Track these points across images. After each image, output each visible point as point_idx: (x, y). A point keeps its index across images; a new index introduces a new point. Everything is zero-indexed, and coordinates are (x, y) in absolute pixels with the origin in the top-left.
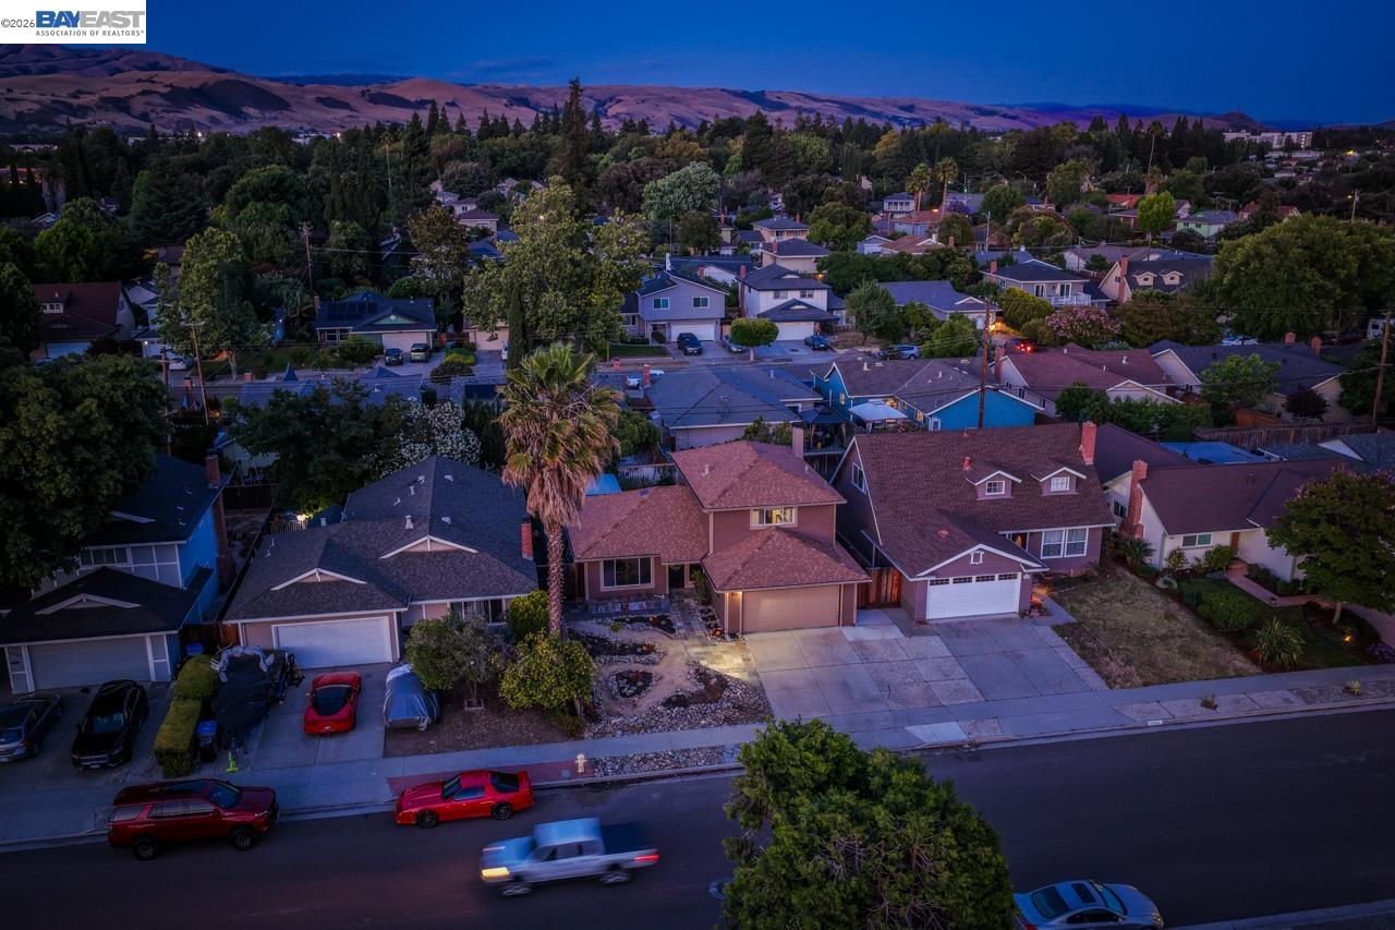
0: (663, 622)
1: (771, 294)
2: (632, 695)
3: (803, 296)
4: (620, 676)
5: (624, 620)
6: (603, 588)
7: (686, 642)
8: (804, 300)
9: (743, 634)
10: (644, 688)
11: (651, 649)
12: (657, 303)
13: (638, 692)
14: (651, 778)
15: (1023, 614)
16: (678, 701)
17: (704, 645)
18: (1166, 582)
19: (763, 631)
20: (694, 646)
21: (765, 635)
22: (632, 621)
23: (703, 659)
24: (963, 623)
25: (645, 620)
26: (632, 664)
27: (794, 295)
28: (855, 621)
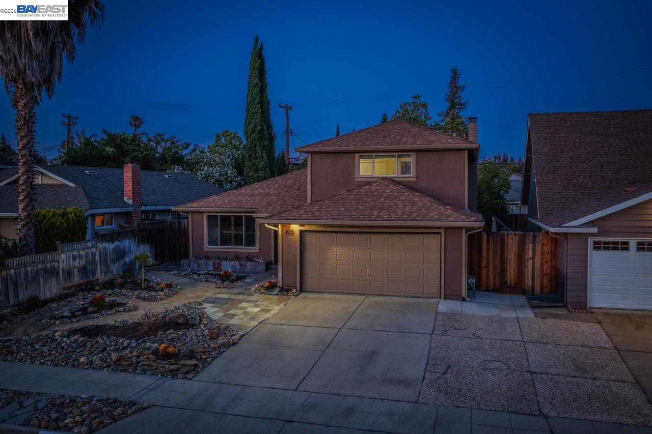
0: (233, 278)
6: (207, 247)
7: (226, 291)
16: (95, 331)
17: (240, 294)
19: (331, 292)
22: (207, 274)
25: (216, 275)
28: (464, 293)
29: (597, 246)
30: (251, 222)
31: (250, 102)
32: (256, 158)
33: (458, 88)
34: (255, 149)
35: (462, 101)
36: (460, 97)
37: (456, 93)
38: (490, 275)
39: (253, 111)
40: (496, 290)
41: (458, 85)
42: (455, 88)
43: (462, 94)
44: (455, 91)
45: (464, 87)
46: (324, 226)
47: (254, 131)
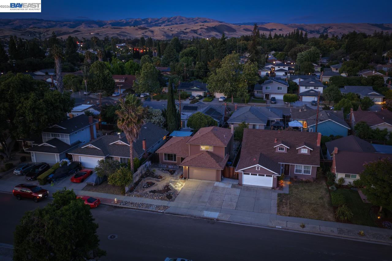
0: (173, 172)
1: (304, 87)
2: (145, 188)
3: (315, 88)
4: (147, 183)
5: (163, 170)
7: (173, 178)
8: (315, 90)
9: (188, 178)
10: (149, 187)
11: (161, 177)
12: (267, 88)
13: (147, 187)
14: (129, 208)
15: (273, 188)
16: (154, 192)
17: (176, 179)
18: (333, 188)
19: (194, 179)
20: (173, 179)
21: (194, 180)
22: (166, 170)
23: (171, 182)
24: (252, 187)
25: (168, 170)
26: (153, 180)
27: (312, 88)
28: (220, 181)
29: (244, 174)
30: (175, 155)
38: (227, 175)
39: (170, 104)
40: (228, 178)
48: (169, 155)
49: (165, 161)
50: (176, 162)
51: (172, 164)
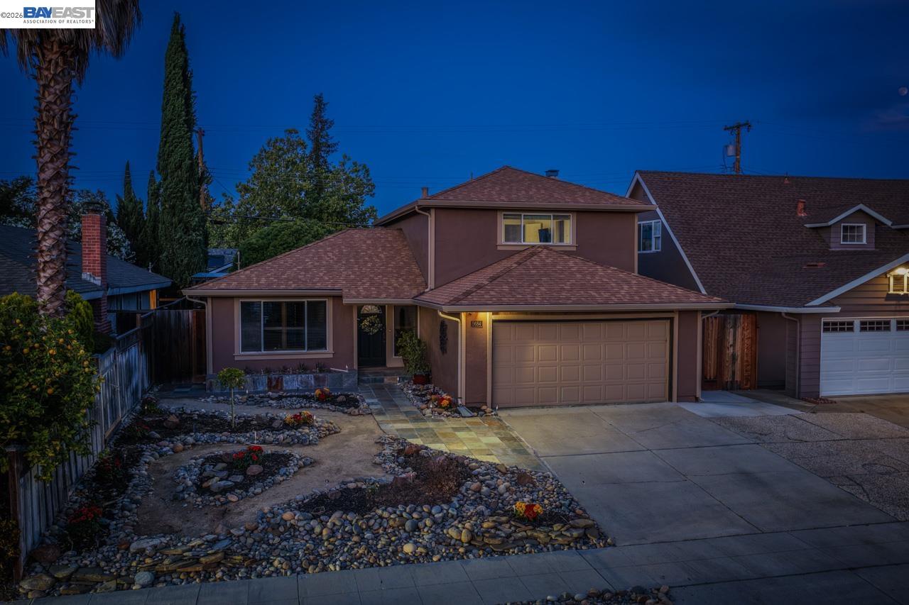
0: (340, 400)
2: (230, 490)
7: (379, 418)
9: (494, 407)
13: (244, 486)
17: (417, 420)
19: (532, 406)
20: (397, 422)
23: (413, 437)
25: (308, 397)
26: (251, 444)
30: (317, 309)
31: (171, 120)
32: (183, 210)
33: (324, 122)
34: (182, 195)
35: (330, 142)
36: (327, 136)
37: (322, 129)
39: (178, 135)
41: (325, 118)
42: (320, 123)
43: (331, 132)
44: (320, 127)
45: (332, 123)
46: (526, 313)
47: (180, 166)
48: (274, 310)
49: (252, 355)
50: (327, 353)
51: (303, 368)
